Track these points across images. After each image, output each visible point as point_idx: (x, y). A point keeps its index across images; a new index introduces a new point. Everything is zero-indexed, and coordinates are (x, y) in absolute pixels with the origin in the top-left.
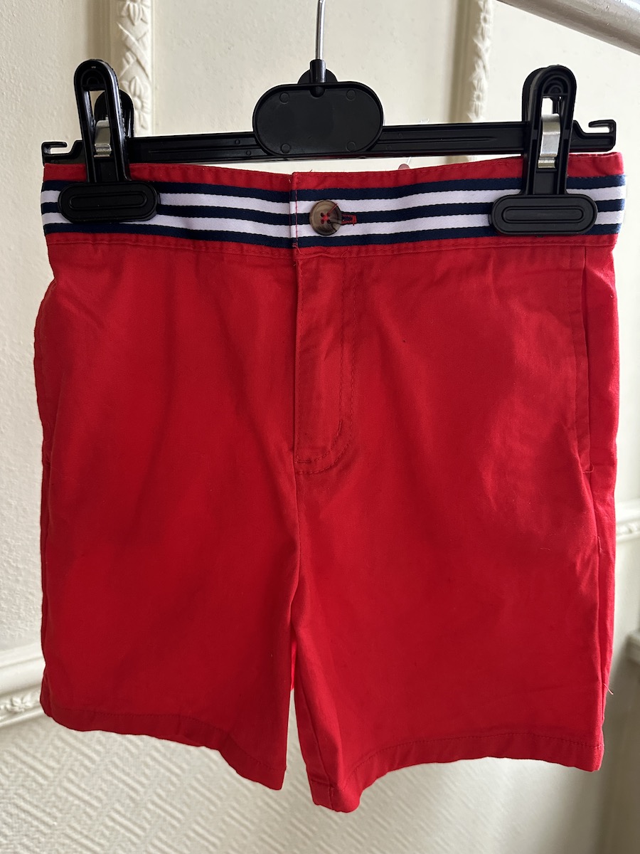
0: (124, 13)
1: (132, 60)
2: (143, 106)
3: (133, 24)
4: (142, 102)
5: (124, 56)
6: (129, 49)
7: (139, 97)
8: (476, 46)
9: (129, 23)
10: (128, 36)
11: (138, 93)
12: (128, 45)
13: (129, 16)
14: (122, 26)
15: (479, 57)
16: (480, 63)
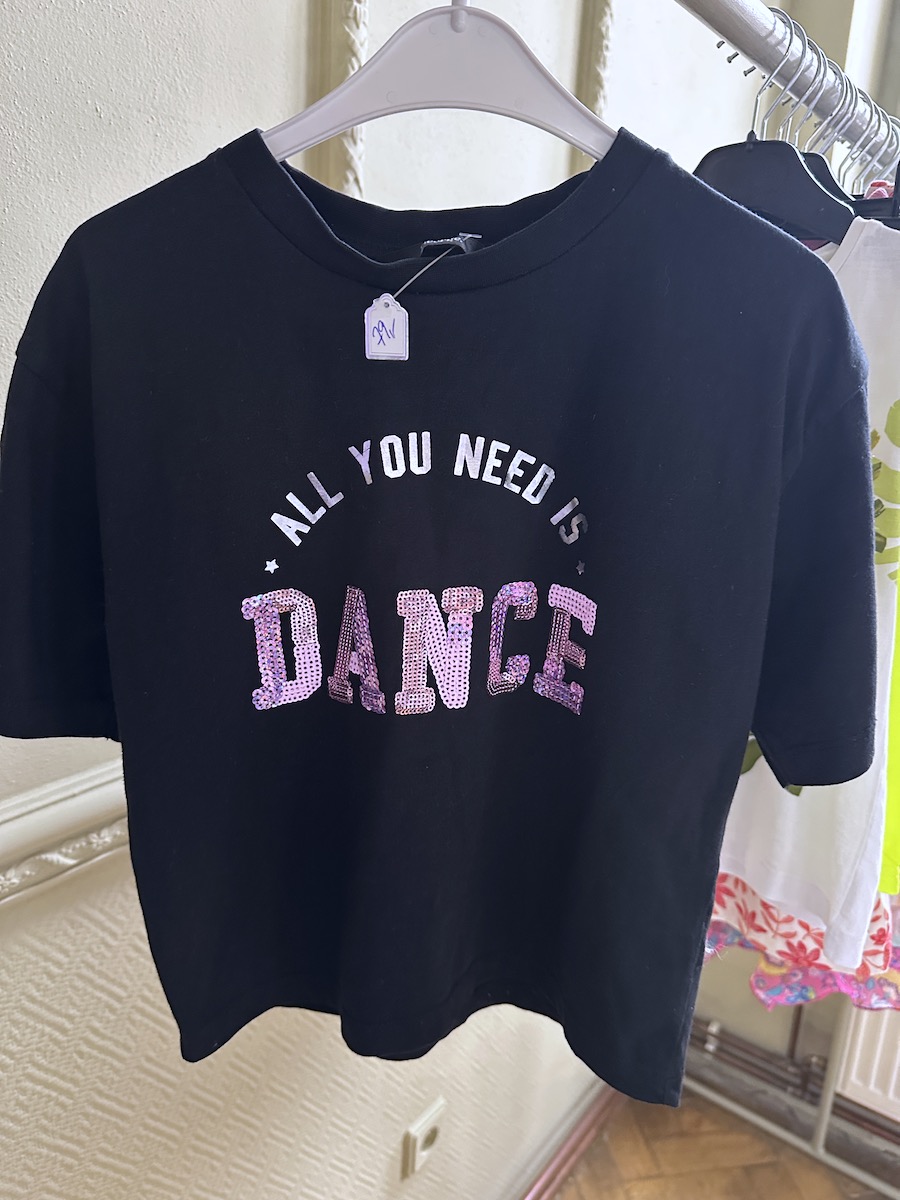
0: (351, 15)
3: (358, 27)
5: (350, 61)
6: (354, 54)
8: (598, 75)
9: (354, 26)
10: (354, 41)
12: (355, 49)
13: (355, 18)
14: (349, 28)
15: (601, 86)
16: (602, 93)
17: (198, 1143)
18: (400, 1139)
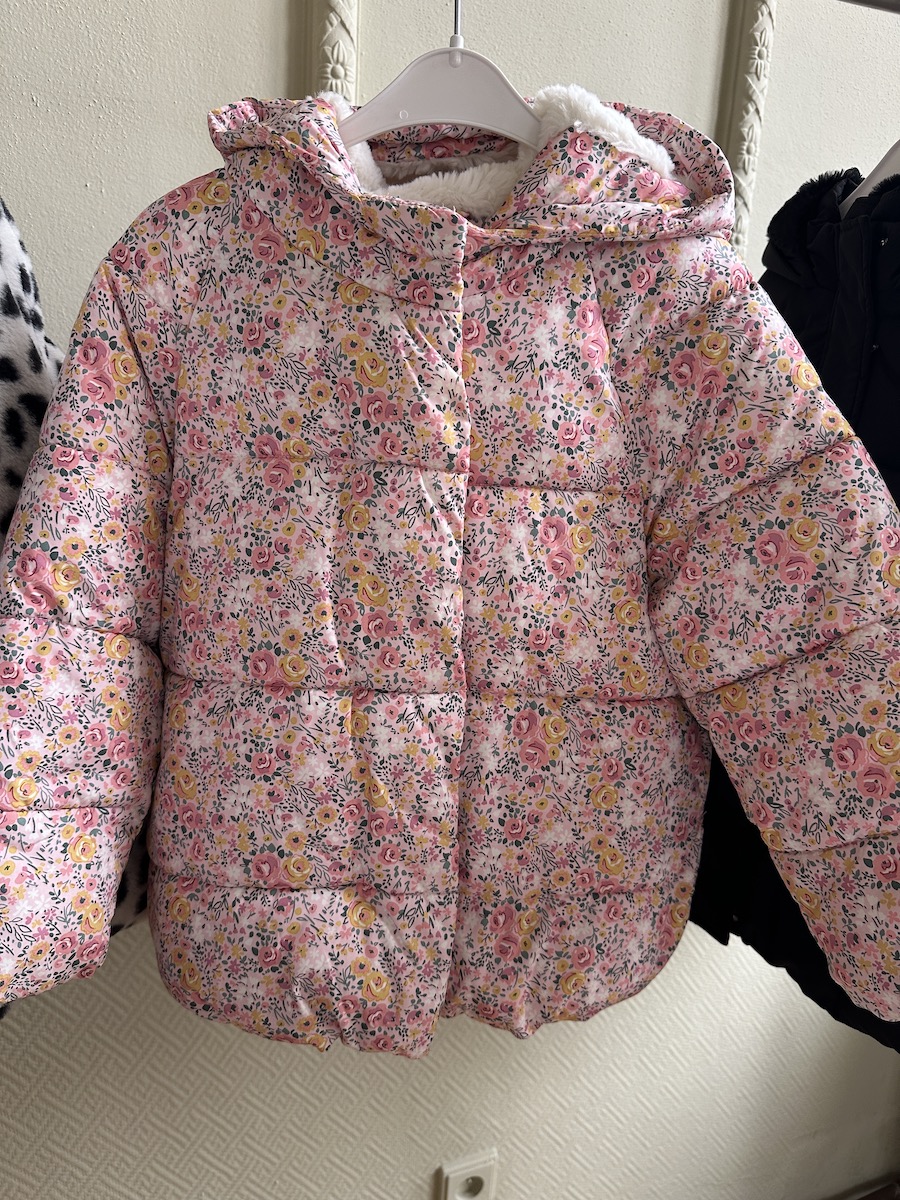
1: (335, 22)
2: (346, 74)
4: (345, 70)
5: (328, 18)
6: (333, 10)
7: (342, 65)
11: (341, 59)
17: (155, 1074)
18: (431, 1171)
